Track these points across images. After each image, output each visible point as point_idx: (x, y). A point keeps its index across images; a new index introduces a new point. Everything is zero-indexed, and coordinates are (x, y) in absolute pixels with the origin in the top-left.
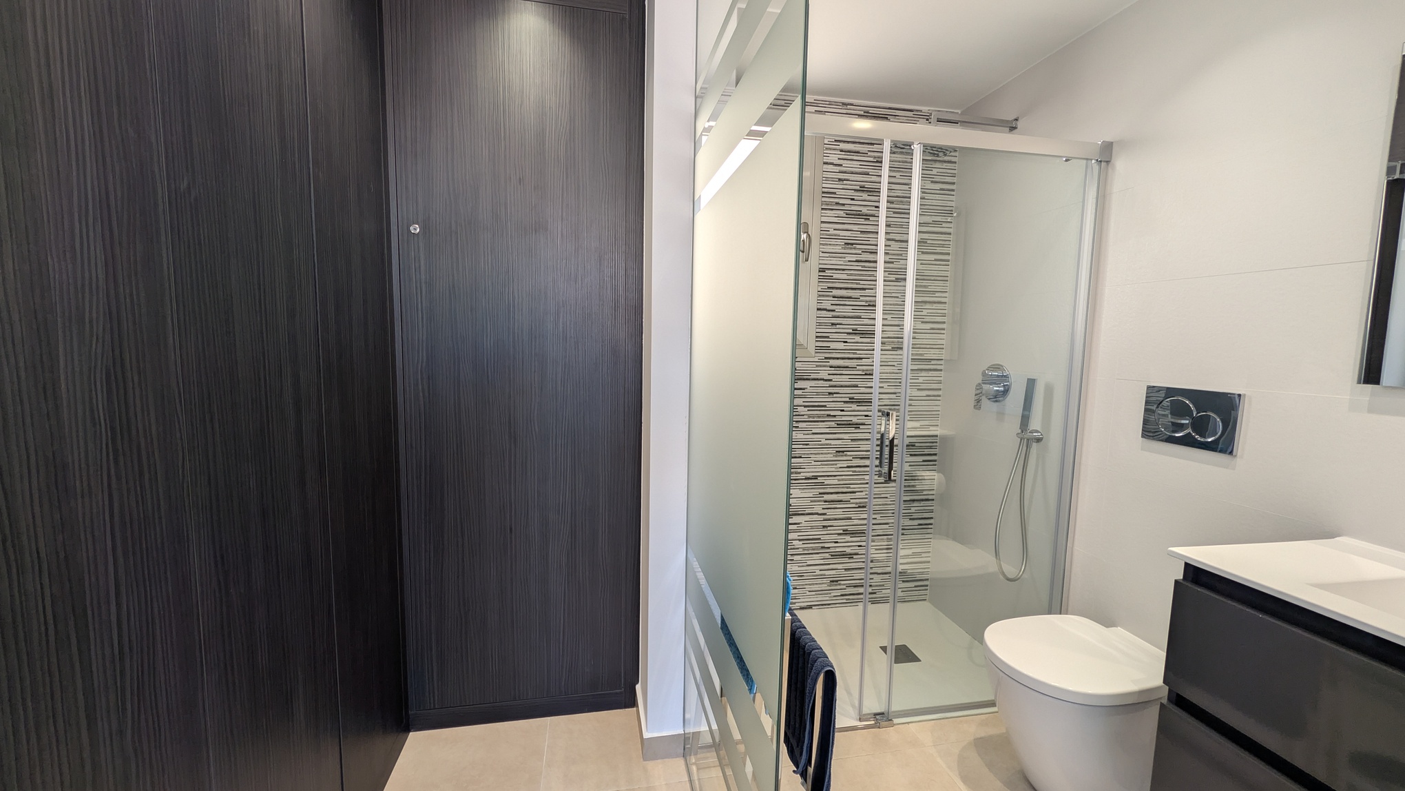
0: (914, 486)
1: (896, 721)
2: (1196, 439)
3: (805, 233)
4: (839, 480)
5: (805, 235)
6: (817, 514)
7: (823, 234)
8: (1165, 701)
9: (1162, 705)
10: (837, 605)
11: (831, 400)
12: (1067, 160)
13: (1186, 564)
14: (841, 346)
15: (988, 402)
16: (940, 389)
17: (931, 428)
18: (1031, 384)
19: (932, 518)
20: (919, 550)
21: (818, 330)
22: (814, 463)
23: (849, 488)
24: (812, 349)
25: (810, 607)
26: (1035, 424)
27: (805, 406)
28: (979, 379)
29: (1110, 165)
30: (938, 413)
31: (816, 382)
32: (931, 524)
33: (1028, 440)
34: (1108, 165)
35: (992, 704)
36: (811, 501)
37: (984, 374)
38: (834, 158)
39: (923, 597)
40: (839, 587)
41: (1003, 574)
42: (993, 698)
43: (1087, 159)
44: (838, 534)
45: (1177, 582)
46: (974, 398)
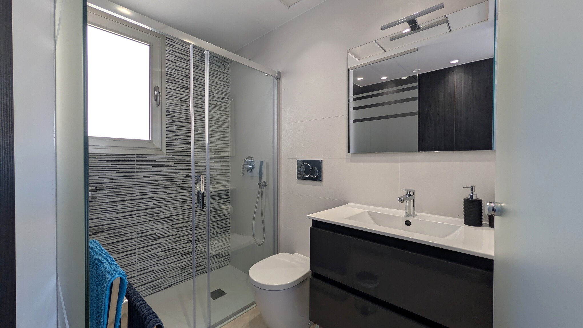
0: (220, 213)
2: (311, 177)
3: (157, 91)
4: (183, 216)
5: (157, 92)
6: (172, 235)
7: (168, 94)
8: (311, 277)
9: (310, 278)
10: (186, 280)
11: (177, 176)
12: (266, 75)
13: (313, 220)
14: (181, 149)
15: (247, 173)
16: (229, 169)
17: (226, 187)
18: (261, 163)
19: (229, 226)
20: (224, 242)
21: (167, 141)
22: (168, 209)
23: (189, 219)
24: (164, 151)
25: (170, 286)
26: (264, 179)
27: (162, 180)
28: (243, 163)
30: (228, 180)
31: (168, 167)
32: (229, 229)
33: (262, 186)
34: (280, 80)
36: (168, 229)
37: (245, 161)
38: (172, 58)
39: (228, 263)
40: (186, 270)
41: (257, 243)
42: (254, 300)
43: (273, 76)
44: (185, 243)
45: (310, 228)
46: (241, 171)
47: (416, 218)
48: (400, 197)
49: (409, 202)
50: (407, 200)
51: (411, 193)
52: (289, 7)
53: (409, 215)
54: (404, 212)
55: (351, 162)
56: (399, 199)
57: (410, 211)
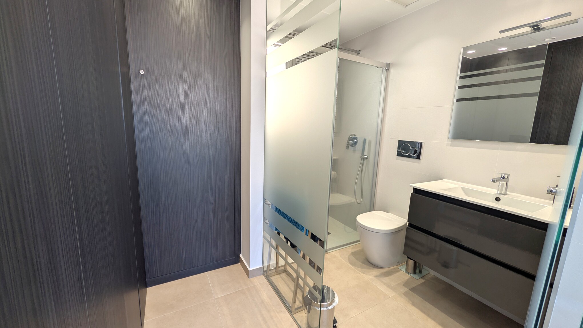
1: (328, 252)
2: (411, 155)
8: (408, 227)
12: (377, 68)
13: (414, 188)
15: (350, 147)
18: (365, 140)
26: (366, 153)
28: (347, 139)
29: (389, 70)
33: (363, 158)
35: (359, 241)
37: (349, 137)
41: (357, 202)
42: (359, 239)
43: (383, 68)
45: (411, 193)
46: (346, 146)
47: (507, 196)
48: (494, 179)
49: (502, 183)
50: (501, 181)
51: (506, 177)
52: (406, 6)
53: (500, 194)
54: (496, 190)
55: (451, 146)
56: (493, 180)
57: (502, 190)
